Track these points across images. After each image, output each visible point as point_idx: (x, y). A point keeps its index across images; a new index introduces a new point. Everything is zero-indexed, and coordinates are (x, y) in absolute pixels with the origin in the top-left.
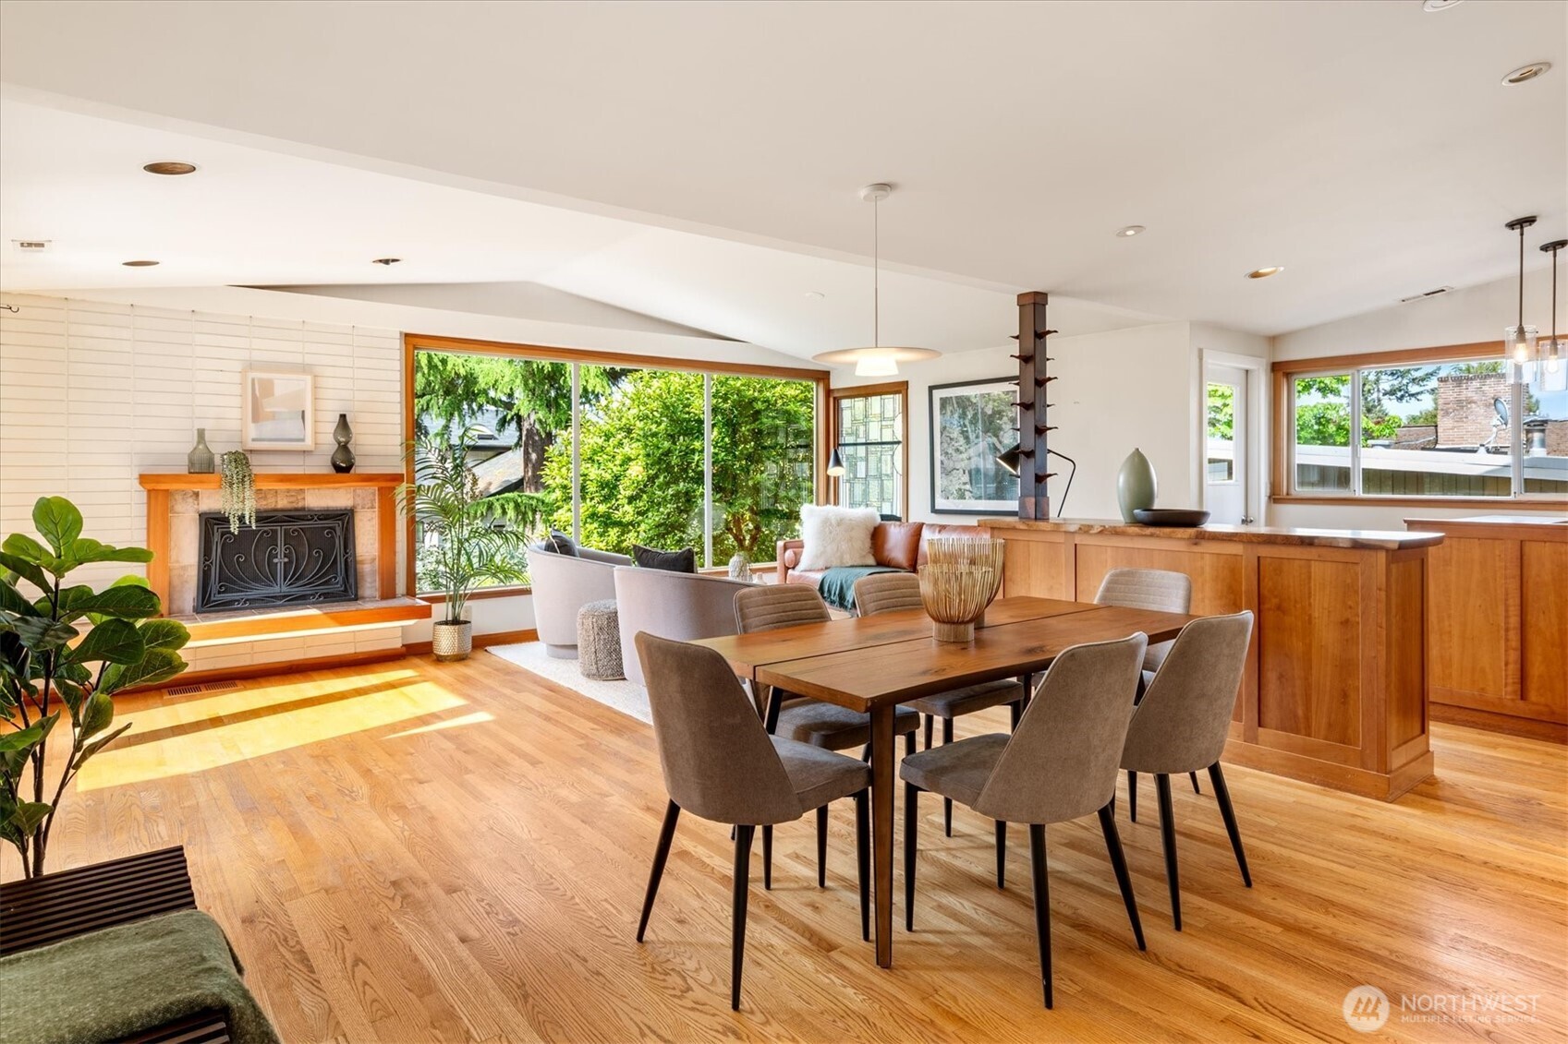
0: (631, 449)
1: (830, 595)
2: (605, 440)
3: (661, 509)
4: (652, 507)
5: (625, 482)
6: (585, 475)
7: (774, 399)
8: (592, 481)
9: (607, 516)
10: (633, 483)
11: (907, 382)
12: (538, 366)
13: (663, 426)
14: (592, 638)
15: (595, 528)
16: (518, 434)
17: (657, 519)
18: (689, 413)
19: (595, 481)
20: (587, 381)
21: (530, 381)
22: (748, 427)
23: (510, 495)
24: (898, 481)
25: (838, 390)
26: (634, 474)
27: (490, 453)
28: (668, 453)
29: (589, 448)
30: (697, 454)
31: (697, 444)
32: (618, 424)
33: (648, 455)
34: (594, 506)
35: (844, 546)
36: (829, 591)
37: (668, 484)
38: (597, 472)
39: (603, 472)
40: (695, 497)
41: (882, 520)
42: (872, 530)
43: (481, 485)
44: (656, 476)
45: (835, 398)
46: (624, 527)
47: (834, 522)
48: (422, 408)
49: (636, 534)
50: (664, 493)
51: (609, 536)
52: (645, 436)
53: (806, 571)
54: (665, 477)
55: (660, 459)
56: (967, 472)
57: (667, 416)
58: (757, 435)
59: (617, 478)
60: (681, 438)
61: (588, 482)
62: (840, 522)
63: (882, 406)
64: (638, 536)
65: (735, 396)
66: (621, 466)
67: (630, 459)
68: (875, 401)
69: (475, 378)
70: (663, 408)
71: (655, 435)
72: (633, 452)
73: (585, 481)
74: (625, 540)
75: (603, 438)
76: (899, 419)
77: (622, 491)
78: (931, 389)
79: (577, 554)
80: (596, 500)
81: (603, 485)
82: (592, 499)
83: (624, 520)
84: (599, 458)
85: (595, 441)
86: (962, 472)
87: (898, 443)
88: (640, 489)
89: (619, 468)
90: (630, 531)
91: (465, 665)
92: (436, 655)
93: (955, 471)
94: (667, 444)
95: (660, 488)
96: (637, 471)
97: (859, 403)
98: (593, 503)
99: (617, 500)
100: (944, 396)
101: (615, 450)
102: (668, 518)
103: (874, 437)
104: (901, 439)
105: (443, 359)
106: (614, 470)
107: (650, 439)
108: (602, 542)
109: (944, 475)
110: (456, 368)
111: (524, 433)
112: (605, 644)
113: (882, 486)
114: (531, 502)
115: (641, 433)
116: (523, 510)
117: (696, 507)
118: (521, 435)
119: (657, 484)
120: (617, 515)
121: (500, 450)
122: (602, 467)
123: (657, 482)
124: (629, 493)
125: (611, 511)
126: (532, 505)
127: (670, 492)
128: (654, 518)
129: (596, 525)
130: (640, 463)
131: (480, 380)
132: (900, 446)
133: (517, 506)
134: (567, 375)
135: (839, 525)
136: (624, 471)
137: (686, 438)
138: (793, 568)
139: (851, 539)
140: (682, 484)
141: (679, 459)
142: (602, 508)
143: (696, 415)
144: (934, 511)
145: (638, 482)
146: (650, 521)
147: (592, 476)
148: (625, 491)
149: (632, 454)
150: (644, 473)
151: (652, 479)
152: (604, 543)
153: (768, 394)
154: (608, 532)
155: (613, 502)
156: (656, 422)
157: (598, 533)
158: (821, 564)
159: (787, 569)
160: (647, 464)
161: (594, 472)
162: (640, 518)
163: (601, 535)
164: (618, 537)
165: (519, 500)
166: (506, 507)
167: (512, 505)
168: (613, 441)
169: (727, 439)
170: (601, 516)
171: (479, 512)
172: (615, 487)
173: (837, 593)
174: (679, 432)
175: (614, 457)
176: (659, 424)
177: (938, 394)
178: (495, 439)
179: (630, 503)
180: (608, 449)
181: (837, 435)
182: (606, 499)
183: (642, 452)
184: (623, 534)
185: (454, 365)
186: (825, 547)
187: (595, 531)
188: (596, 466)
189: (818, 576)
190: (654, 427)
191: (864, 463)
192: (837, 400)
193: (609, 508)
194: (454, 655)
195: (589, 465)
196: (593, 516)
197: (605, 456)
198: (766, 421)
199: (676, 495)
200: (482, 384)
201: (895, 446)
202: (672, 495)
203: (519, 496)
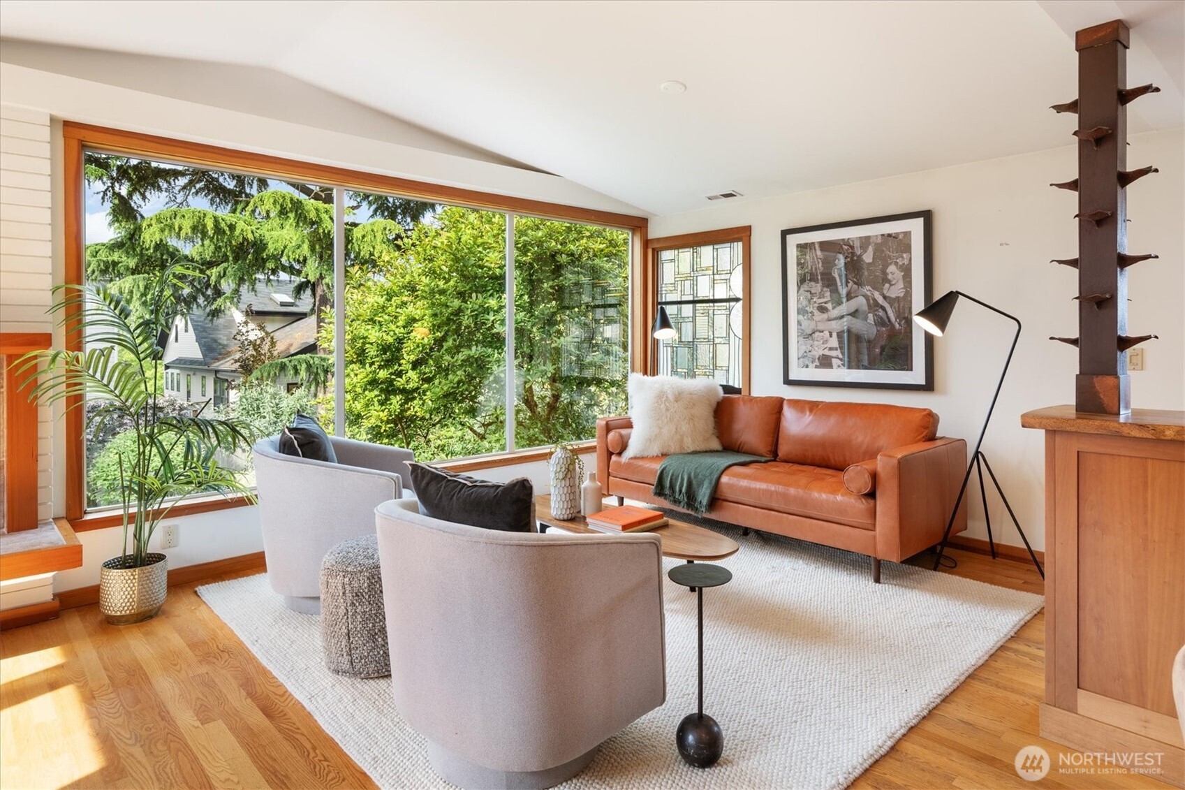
0: (418, 309)
1: (674, 492)
2: (387, 300)
3: (450, 377)
4: (439, 373)
5: (408, 346)
6: (365, 338)
7: (579, 251)
8: (372, 344)
9: (390, 382)
10: (418, 346)
11: (750, 226)
12: (324, 231)
13: (452, 283)
14: (342, 611)
15: (376, 396)
16: (313, 300)
17: (445, 388)
18: (482, 267)
19: (375, 345)
20: (374, 248)
21: (317, 247)
22: (551, 283)
23: (303, 356)
24: (737, 345)
25: (658, 240)
26: (419, 336)
27: (293, 318)
28: (459, 312)
29: (368, 308)
30: (492, 313)
31: (492, 303)
32: (401, 282)
33: (435, 315)
34: (375, 371)
35: (685, 428)
36: (672, 487)
37: (458, 349)
38: (377, 334)
39: (384, 334)
40: (490, 362)
41: (725, 393)
42: (714, 405)
43: (280, 347)
44: (444, 339)
45: (653, 250)
46: (409, 395)
47: (671, 397)
48: (220, 275)
49: (421, 402)
50: (453, 358)
51: (391, 404)
52: (432, 292)
53: (635, 458)
54: (454, 340)
55: (449, 319)
56: (834, 335)
57: (457, 271)
58: (559, 293)
59: (400, 341)
60: (474, 295)
61: (367, 346)
62: (679, 396)
63: (715, 259)
64: (423, 405)
65: (536, 248)
66: (404, 327)
67: (414, 320)
68: (707, 251)
69: (264, 245)
70: (452, 260)
71: (442, 292)
72: (418, 312)
73: (364, 344)
74: (409, 409)
75: (385, 297)
76: (739, 271)
77: (405, 356)
78: (784, 234)
79: (332, 452)
80: (376, 366)
81: (385, 349)
82: (372, 364)
83: (408, 387)
84: (381, 319)
85: (375, 299)
86: (828, 334)
87: (737, 300)
88: (426, 353)
89: (402, 329)
90: (414, 398)
91: (146, 634)
92: (104, 613)
93: (817, 334)
94: (456, 303)
95: (449, 351)
96: (422, 334)
97: (685, 255)
98: (373, 368)
99: (400, 365)
100: (802, 242)
101: (398, 310)
102: (458, 387)
103: (703, 292)
104: (740, 295)
105: (231, 224)
106: (397, 332)
107: (437, 296)
108: (383, 411)
109: (801, 339)
110: (245, 233)
111: (317, 299)
112: (364, 621)
113: (715, 352)
114: (322, 363)
115: (427, 289)
116: (315, 370)
117: (491, 374)
118: (315, 301)
119: (445, 348)
120: (400, 382)
121: (301, 316)
122: (384, 329)
123: (446, 345)
124: (412, 358)
125: (393, 377)
126: (323, 366)
127: (461, 357)
128: (441, 386)
129: (376, 392)
130: (426, 325)
131: (270, 246)
132: (740, 304)
133: (309, 366)
134: (354, 241)
135: (677, 400)
136: (409, 333)
137: (479, 295)
138: (620, 454)
139: (692, 418)
140: (474, 348)
141: (471, 320)
142: (383, 374)
143: (490, 269)
144: (787, 381)
145: (424, 346)
146: (437, 390)
147: (372, 339)
148: (408, 357)
149: (417, 313)
150: (431, 336)
151: (439, 342)
152: (386, 413)
153: (572, 247)
154: (389, 399)
155: (396, 367)
156: (444, 278)
157: (379, 401)
158: (655, 450)
159: (610, 454)
160: (434, 325)
161: (374, 335)
162: (426, 386)
163: (382, 403)
164: (401, 405)
165: (311, 362)
166: (298, 367)
167: (304, 366)
168: (396, 300)
169: (526, 297)
170: (382, 383)
171: (272, 373)
172: (399, 350)
173: (684, 490)
174: (471, 288)
175: (396, 317)
176: (447, 281)
177: (793, 240)
178: (297, 306)
179: (414, 368)
180: (390, 308)
181: (656, 292)
182: (387, 364)
183: (428, 312)
184: (406, 402)
185: (242, 230)
186: (661, 428)
187: (376, 400)
188: (377, 328)
189: (657, 467)
190: (441, 283)
191: (690, 326)
192: (656, 252)
193: (391, 374)
194: (131, 615)
195: (370, 327)
196: (373, 383)
197: (386, 317)
198: (569, 277)
199: (468, 361)
200: (271, 248)
201: (732, 304)
202: (462, 361)
203: (311, 357)
